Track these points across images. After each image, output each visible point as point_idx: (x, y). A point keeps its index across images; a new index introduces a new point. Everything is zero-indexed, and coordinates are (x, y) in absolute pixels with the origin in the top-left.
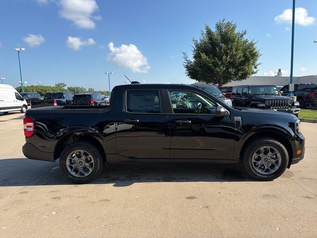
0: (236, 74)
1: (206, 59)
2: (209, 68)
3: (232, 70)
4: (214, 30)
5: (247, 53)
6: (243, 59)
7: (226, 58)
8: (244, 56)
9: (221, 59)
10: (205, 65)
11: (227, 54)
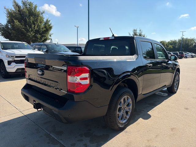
0: (41, 39)
1: (19, 25)
2: (22, 32)
3: (39, 36)
4: (21, 4)
5: (47, 26)
6: (45, 29)
7: (34, 27)
8: (45, 27)
9: (31, 27)
10: (18, 29)
11: (34, 24)
